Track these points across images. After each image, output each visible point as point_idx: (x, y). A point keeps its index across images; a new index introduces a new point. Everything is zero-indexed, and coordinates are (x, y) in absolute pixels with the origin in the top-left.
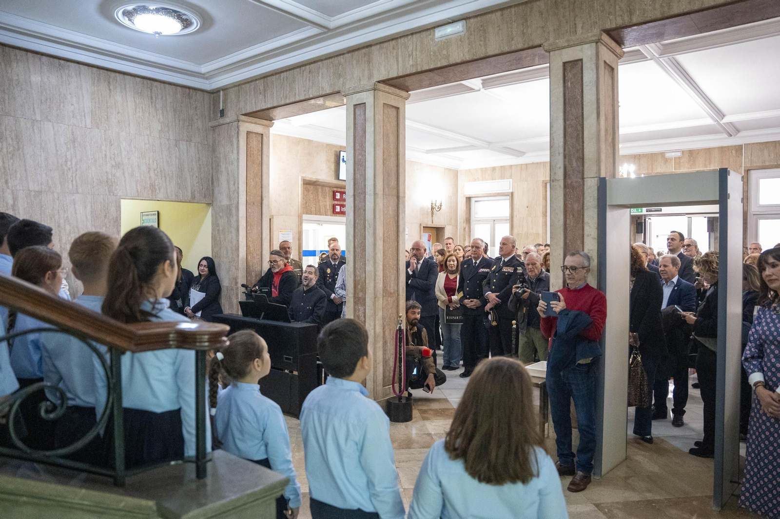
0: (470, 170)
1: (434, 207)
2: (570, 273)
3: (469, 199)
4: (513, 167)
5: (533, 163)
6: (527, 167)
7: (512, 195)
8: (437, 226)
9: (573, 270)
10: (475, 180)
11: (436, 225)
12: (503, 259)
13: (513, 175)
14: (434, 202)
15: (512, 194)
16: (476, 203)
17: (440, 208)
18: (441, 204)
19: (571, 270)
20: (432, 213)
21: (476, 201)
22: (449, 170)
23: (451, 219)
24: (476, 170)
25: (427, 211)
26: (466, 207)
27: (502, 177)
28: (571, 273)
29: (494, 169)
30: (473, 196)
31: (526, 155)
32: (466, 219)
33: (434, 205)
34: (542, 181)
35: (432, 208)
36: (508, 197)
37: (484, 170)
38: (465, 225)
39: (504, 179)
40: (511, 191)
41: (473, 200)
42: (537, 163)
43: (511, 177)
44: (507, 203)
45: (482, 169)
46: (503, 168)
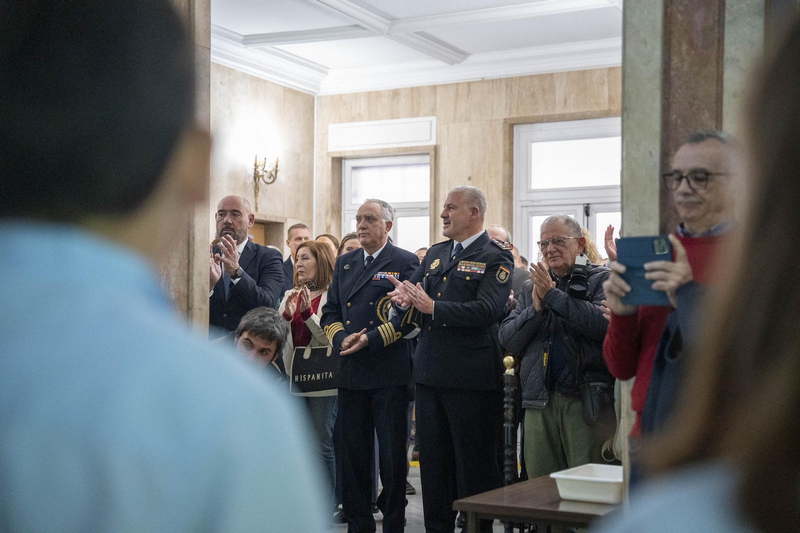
0: (341, 95)
1: (261, 173)
2: (689, 191)
3: (338, 162)
4: (438, 90)
5: (483, 81)
6: (469, 90)
7: (436, 153)
8: (268, 219)
9: (697, 180)
10: (353, 119)
11: (265, 216)
12: (456, 243)
13: (438, 107)
14: (260, 161)
15: (436, 149)
16: (354, 172)
17: (274, 176)
18: (277, 166)
19: (692, 183)
20: (257, 188)
21: (354, 168)
22: (296, 93)
23: (298, 205)
24: (356, 96)
25: (245, 184)
26: (333, 180)
27: (414, 113)
28: (694, 190)
29: (395, 93)
30: (348, 155)
31: (470, 59)
32: (333, 207)
33: (260, 169)
34: (502, 122)
35: (256, 176)
36: (427, 159)
37: (373, 97)
38: (328, 220)
39: (417, 116)
40: (433, 143)
41: (348, 165)
42: (493, 80)
43: (433, 112)
44: (424, 173)
45: (369, 94)
46: (415, 92)
